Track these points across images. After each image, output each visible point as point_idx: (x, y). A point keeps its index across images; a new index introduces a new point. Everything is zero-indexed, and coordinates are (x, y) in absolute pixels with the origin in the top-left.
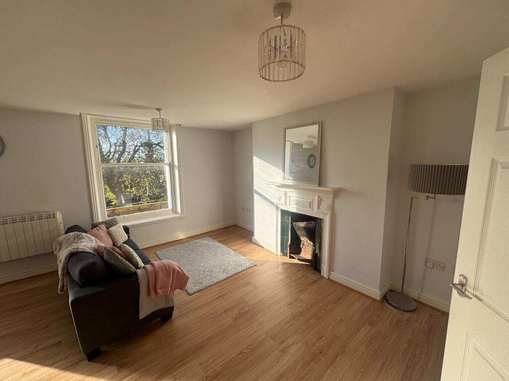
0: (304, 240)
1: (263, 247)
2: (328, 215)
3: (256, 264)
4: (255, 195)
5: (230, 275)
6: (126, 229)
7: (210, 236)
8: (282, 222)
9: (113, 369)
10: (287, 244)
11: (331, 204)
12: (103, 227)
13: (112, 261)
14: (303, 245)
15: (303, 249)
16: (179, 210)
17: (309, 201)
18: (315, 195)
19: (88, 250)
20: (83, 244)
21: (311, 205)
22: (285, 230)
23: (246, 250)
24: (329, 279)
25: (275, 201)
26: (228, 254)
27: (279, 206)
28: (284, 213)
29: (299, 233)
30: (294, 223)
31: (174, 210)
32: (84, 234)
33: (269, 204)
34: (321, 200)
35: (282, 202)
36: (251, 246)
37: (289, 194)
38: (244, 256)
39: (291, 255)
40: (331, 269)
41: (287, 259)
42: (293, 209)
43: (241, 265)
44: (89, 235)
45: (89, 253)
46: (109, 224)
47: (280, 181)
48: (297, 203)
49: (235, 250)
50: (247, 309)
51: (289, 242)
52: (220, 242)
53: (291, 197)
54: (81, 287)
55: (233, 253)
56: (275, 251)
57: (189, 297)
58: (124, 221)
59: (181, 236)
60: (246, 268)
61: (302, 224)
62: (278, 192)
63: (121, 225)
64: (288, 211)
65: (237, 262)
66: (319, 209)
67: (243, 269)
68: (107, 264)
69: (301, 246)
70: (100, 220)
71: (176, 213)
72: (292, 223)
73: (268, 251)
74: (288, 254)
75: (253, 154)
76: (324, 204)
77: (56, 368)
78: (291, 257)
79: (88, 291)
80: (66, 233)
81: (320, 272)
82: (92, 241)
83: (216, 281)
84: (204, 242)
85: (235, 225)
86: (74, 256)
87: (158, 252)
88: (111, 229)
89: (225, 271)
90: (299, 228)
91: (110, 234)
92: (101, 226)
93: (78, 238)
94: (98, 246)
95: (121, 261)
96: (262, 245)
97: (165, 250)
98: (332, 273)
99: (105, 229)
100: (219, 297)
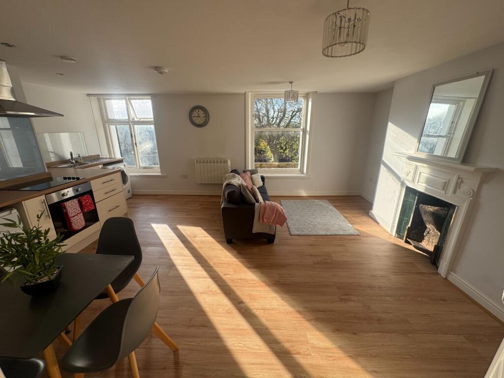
0: (430, 227)
1: (378, 223)
2: (466, 203)
3: (360, 234)
4: (382, 167)
5: (329, 234)
6: (263, 178)
7: (328, 200)
8: (404, 201)
9: (236, 252)
10: (405, 227)
11: (475, 190)
12: (249, 173)
13: (244, 193)
14: (428, 233)
15: (426, 238)
16: (305, 171)
17: (445, 181)
18: (455, 175)
19: (235, 184)
20: (234, 180)
21: (445, 186)
22: (407, 210)
23: (357, 220)
24: (446, 279)
25: (402, 176)
26: (337, 218)
27: (406, 182)
28: (410, 191)
29: (425, 218)
30: (421, 205)
31: (301, 171)
32: (237, 175)
33: (394, 178)
34: (462, 182)
35: (410, 178)
36: (365, 219)
37: (420, 170)
38: (351, 224)
39: (408, 239)
40: (452, 268)
41: (402, 243)
42: (421, 187)
43: (344, 230)
44: (239, 177)
45: (235, 186)
46: (253, 172)
47: (412, 152)
48: (428, 182)
49: (345, 217)
50: (329, 261)
51: (409, 225)
52: (335, 206)
53: (422, 174)
54: (228, 203)
55: (342, 218)
56: (389, 230)
57: (290, 236)
58: (263, 172)
59: (303, 193)
60: (347, 234)
61: (431, 209)
62: (408, 166)
63: (260, 175)
64: (416, 190)
65: (341, 227)
66: (455, 192)
67: (343, 234)
68: (241, 194)
69: (425, 234)
70: (250, 169)
71: (303, 173)
72: (417, 204)
73: (382, 228)
74: (405, 238)
75: (389, 120)
76: (464, 188)
77: (215, 240)
78: (407, 242)
79: (230, 206)
80: (231, 172)
81: (437, 268)
82: (239, 180)
83: (315, 233)
84: (321, 203)
85: (359, 196)
86: (228, 185)
87: (282, 201)
88: (253, 175)
89: (327, 229)
90: (426, 212)
91: (251, 179)
92: (247, 172)
93: (234, 177)
94: (242, 184)
95: (248, 195)
96: (378, 221)
97: (287, 201)
98: (452, 273)
99: (249, 175)
100: (311, 245)
